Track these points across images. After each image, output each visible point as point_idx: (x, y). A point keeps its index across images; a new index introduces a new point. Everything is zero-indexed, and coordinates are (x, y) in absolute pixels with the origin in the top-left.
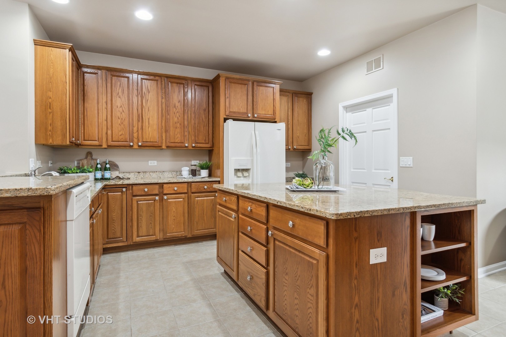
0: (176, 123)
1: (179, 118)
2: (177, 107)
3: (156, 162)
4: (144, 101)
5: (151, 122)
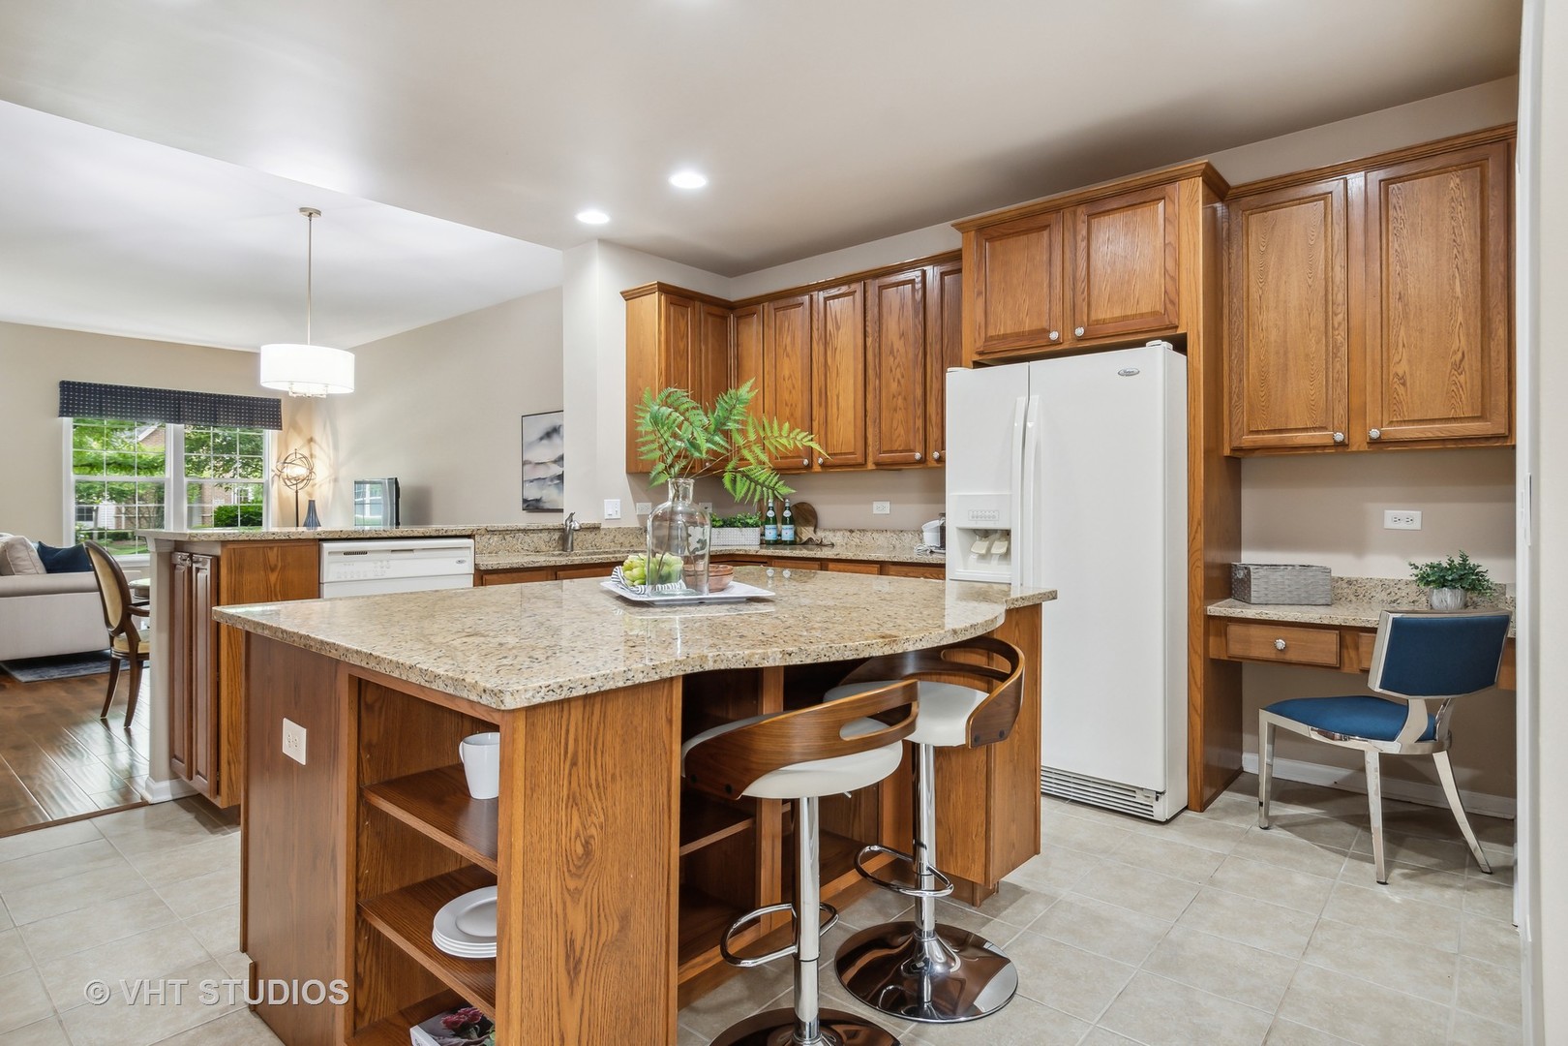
0: (894, 397)
1: (902, 381)
2: (898, 351)
3: (887, 505)
4: (829, 353)
5: (842, 404)
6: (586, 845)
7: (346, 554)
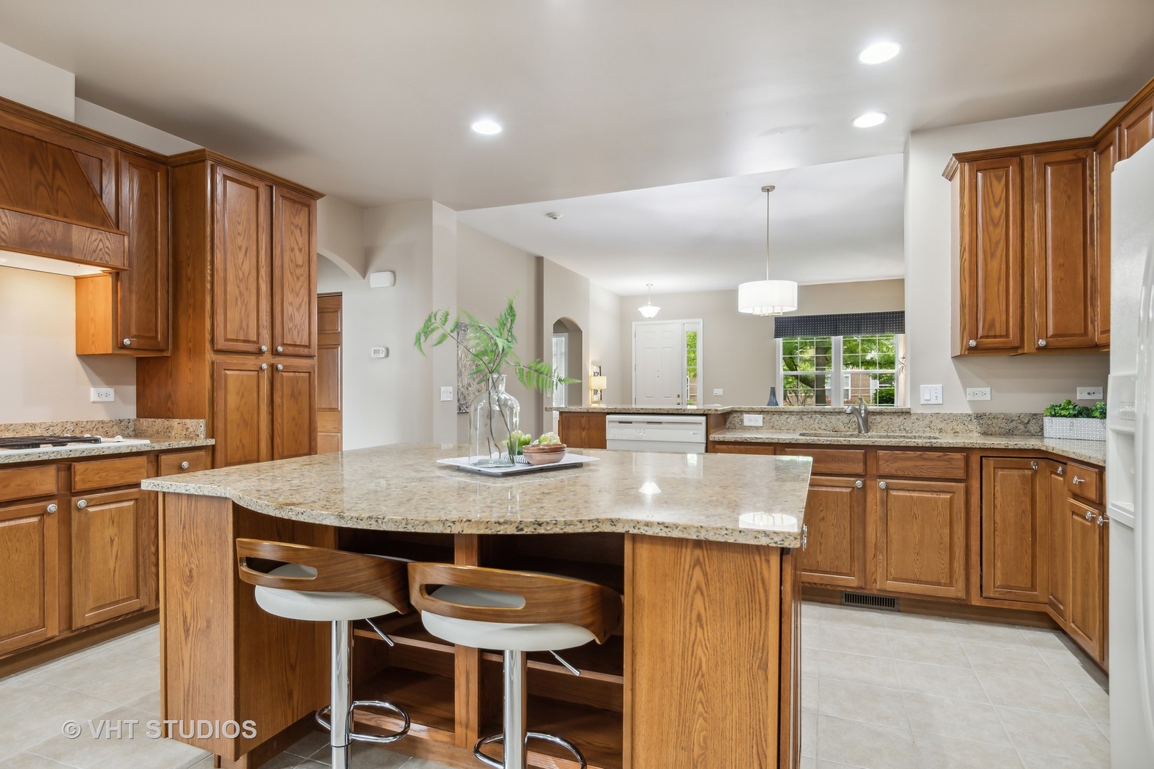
6: (190, 571)
7: (620, 422)
